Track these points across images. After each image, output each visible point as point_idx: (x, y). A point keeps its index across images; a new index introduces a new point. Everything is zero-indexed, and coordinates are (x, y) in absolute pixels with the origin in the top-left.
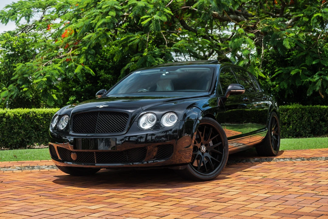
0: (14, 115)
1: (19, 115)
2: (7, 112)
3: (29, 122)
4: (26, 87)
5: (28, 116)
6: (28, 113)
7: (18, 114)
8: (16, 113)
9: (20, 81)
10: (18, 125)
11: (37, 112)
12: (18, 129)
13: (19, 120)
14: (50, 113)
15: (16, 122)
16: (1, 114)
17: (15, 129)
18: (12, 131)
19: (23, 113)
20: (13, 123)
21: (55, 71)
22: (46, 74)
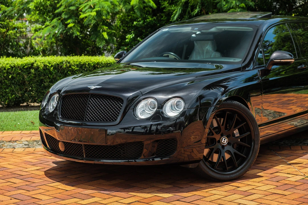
0: (44, 65)
1: (50, 65)
2: (36, 62)
3: (61, 74)
4: (72, 23)
5: (61, 67)
6: (61, 63)
7: (48, 64)
8: (46, 63)
9: (65, 14)
10: (49, 78)
11: (71, 62)
12: (49, 82)
13: (50, 71)
14: (87, 63)
15: (47, 73)
16: (29, 64)
17: (45, 83)
18: (42, 85)
19: (55, 63)
20: (42, 75)
21: (107, 2)
22: (95, 7)
